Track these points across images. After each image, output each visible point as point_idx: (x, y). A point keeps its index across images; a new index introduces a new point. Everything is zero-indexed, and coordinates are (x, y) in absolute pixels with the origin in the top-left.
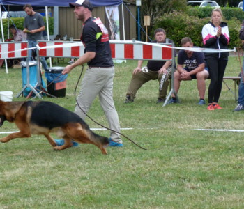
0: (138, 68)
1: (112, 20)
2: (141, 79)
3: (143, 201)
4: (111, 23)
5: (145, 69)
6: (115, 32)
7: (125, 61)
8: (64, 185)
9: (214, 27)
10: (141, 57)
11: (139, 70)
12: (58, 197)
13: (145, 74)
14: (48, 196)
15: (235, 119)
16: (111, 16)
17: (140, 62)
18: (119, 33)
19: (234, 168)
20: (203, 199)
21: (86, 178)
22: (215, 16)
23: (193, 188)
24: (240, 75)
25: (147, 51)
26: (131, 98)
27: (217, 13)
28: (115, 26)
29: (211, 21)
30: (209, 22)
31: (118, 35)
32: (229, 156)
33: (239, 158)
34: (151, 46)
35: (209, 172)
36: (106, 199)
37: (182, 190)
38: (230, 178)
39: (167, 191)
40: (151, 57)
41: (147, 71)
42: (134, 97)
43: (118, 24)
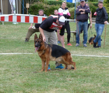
0: (31, 27)
1: (12, 5)
2: (32, 32)
3: (51, 86)
4: (12, 6)
5: (34, 27)
6: (14, 10)
7: (18, 23)
8: (13, 78)
9: (63, 9)
10: (33, 22)
11: (31, 28)
12: (13, 84)
13: (34, 29)
14: (8, 83)
15: (76, 50)
16: (12, 3)
17: (32, 24)
18: (15, 11)
19: (85, 72)
20: (76, 85)
21: (22, 75)
22: (64, 5)
23: (70, 80)
24: (76, 31)
25: (36, 19)
26: (28, 40)
27: (64, 4)
28: (14, 8)
29: (61, 7)
30: (60, 7)
31: (15, 12)
32: (81, 66)
33: (85, 67)
34: (37, 17)
35: (74, 73)
36: (35, 85)
37: (66, 81)
38: (84, 76)
39: (60, 81)
40: (37, 22)
41: (35, 28)
42: (29, 40)
43: (15, 7)
